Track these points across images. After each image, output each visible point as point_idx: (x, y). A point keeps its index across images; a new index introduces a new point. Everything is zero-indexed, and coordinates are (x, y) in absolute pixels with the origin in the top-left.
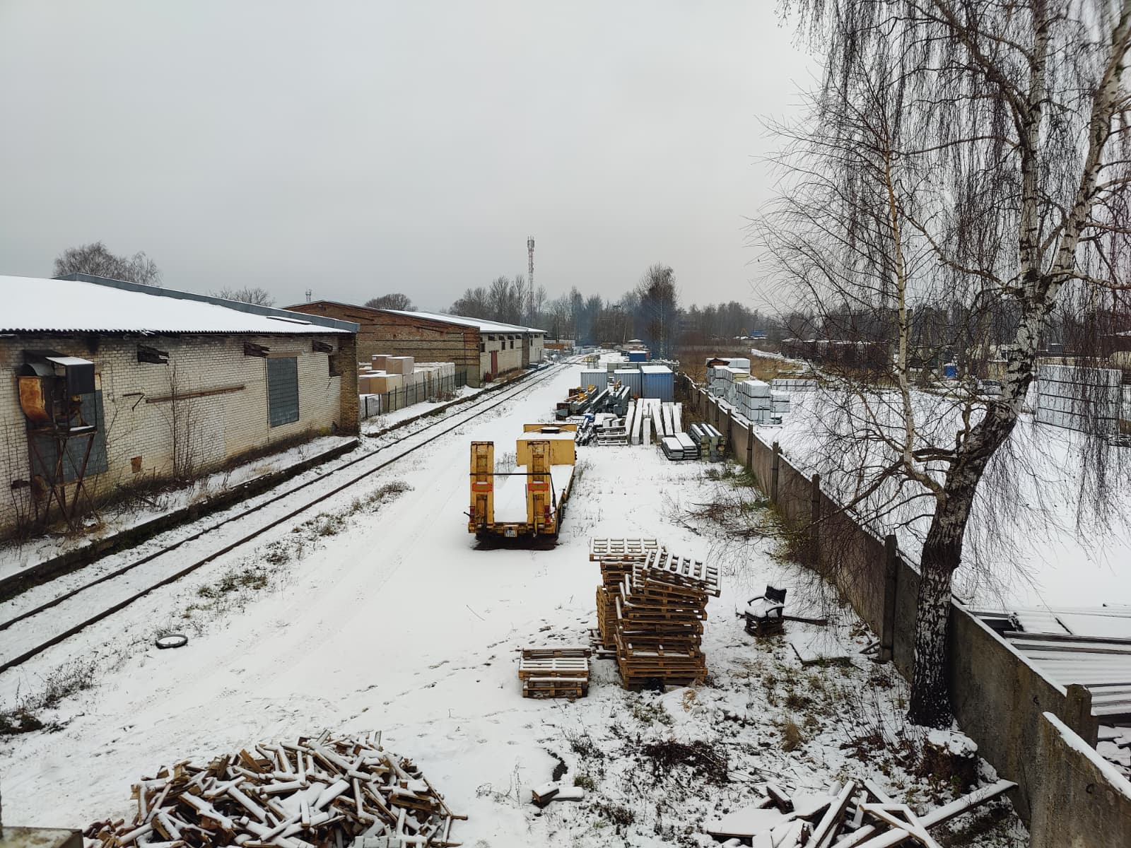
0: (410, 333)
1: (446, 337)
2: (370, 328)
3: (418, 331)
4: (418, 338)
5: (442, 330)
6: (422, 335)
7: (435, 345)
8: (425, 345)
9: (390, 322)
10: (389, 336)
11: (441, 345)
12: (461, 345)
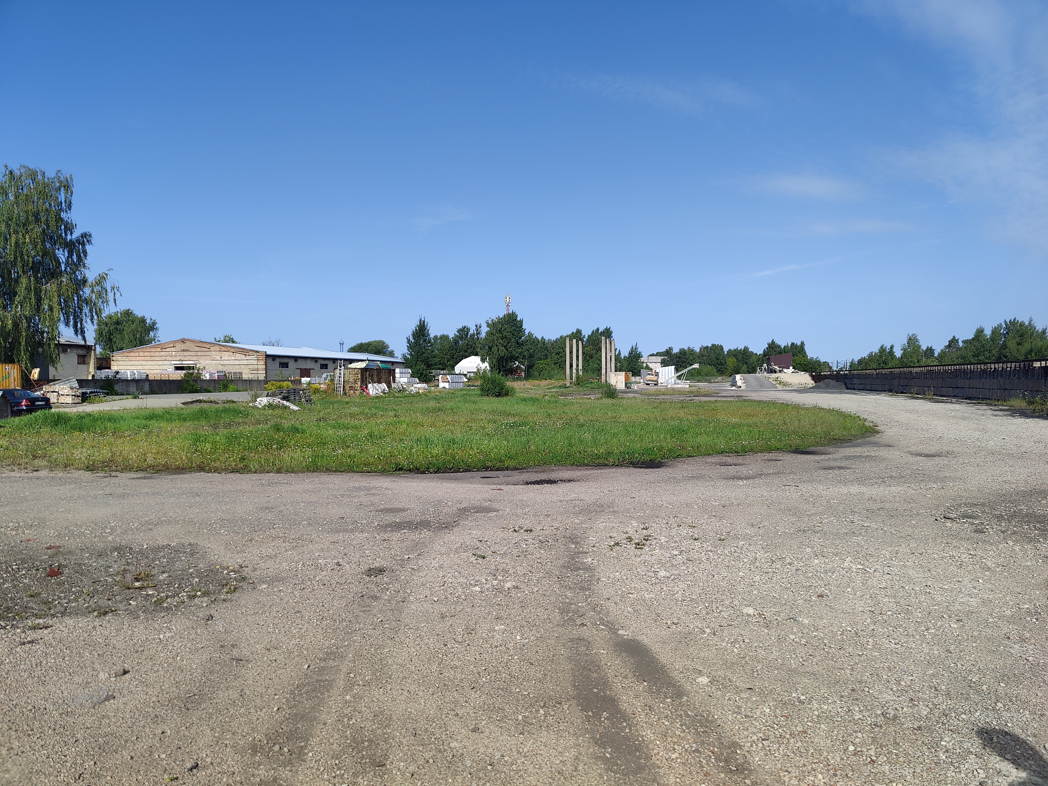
0: (229, 356)
1: (248, 358)
2: (208, 353)
3: (233, 355)
4: (233, 358)
5: (246, 353)
6: (235, 357)
7: (242, 362)
8: (237, 362)
9: (219, 350)
10: (218, 358)
11: (245, 362)
12: (255, 362)
